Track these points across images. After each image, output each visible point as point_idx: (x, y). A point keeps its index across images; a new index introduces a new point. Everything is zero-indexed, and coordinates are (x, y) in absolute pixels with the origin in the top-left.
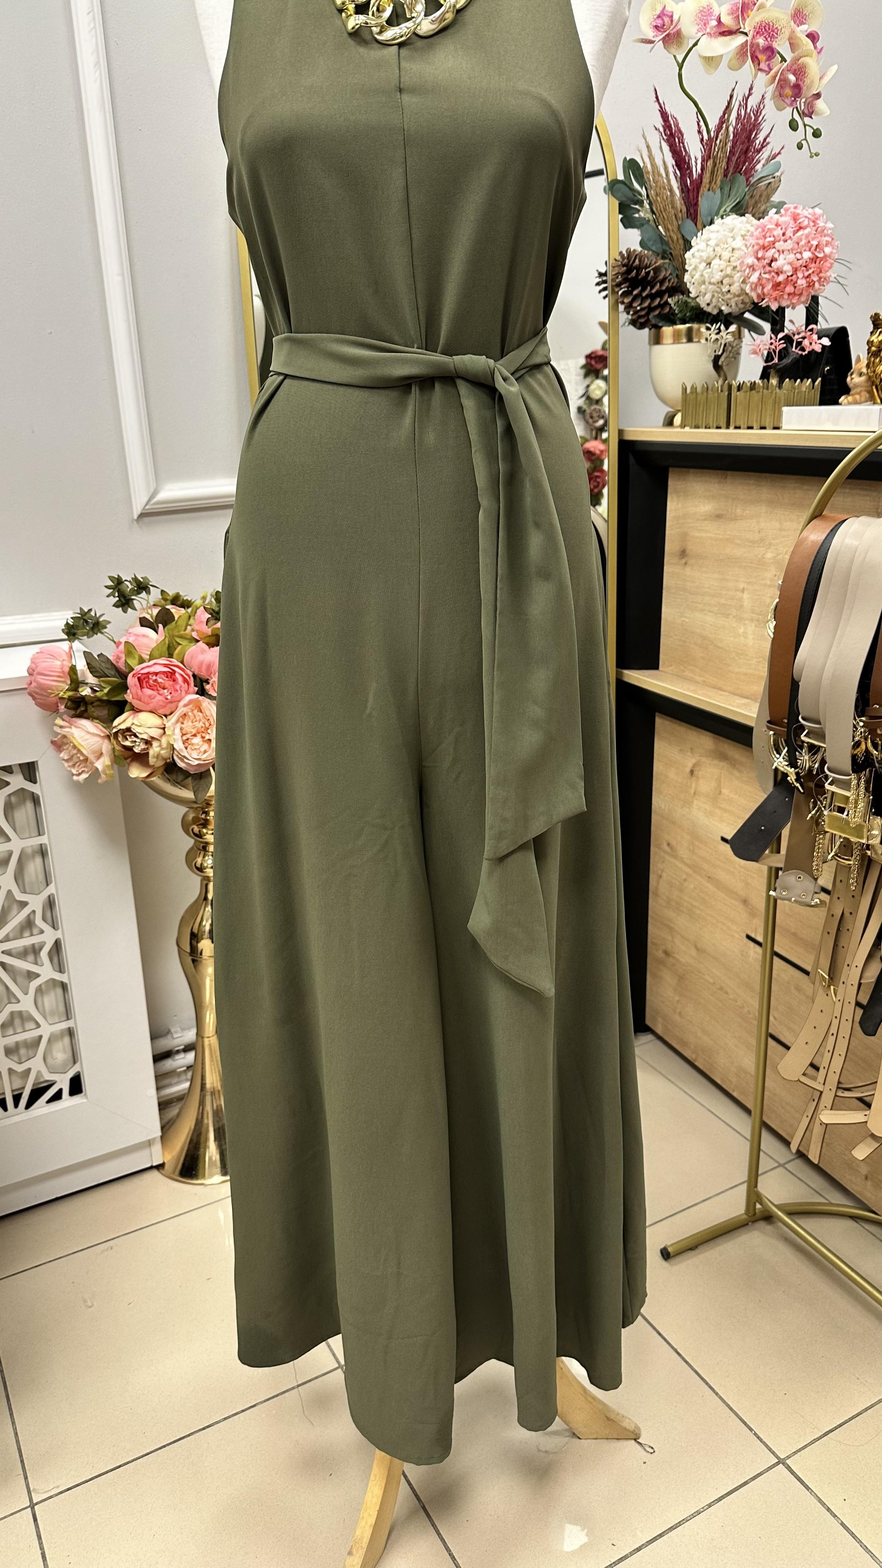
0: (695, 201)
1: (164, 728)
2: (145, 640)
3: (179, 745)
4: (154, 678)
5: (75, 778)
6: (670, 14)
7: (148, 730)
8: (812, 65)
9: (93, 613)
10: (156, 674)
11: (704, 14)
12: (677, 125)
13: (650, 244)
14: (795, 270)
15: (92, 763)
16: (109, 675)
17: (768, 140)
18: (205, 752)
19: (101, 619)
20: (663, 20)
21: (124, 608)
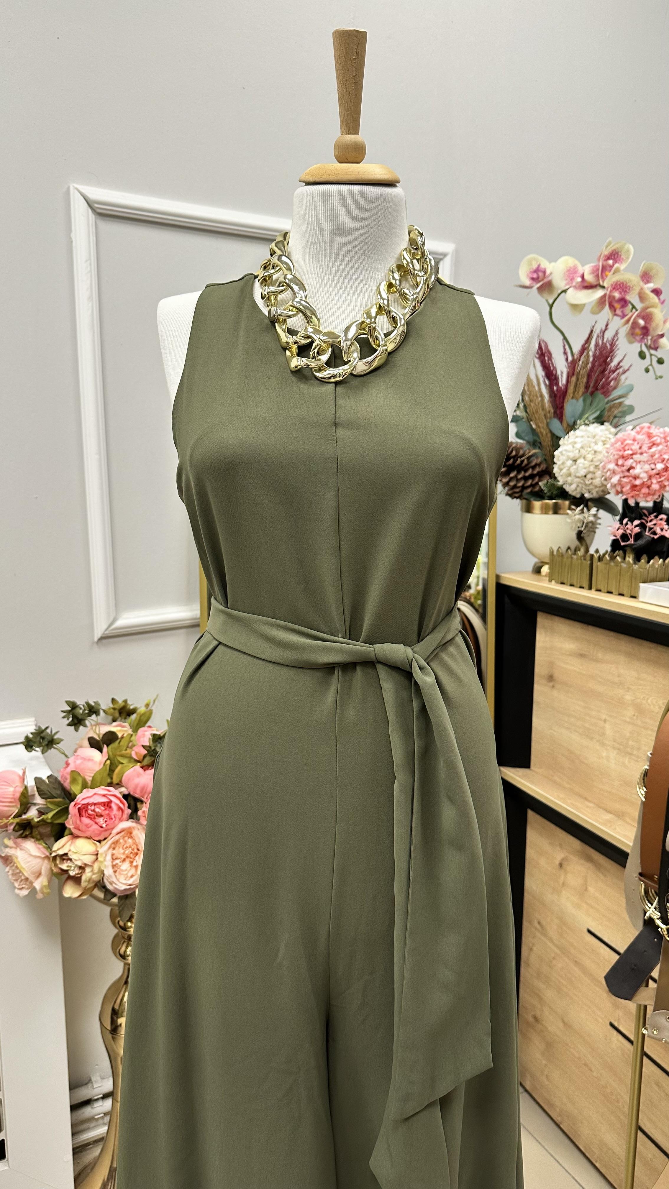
0: (561, 405)
1: (97, 855)
2: (90, 764)
3: (108, 872)
4: (93, 808)
5: (17, 891)
6: (543, 270)
7: (83, 858)
8: (658, 314)
9: (49, 731)
10: (95, 804)
11: (571, 273)
12: (547, 347)
13: (523, 435)
14: (650, 477)
15: (31, 883)
16: (55, 795)
17: (621, 364)
18: (132, 876)
19: (56, 737)
20: (538, 274)
21: (76, 727)
